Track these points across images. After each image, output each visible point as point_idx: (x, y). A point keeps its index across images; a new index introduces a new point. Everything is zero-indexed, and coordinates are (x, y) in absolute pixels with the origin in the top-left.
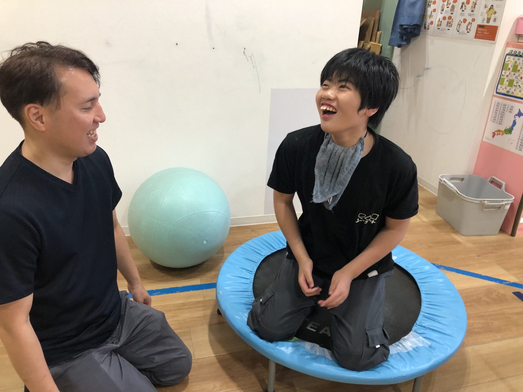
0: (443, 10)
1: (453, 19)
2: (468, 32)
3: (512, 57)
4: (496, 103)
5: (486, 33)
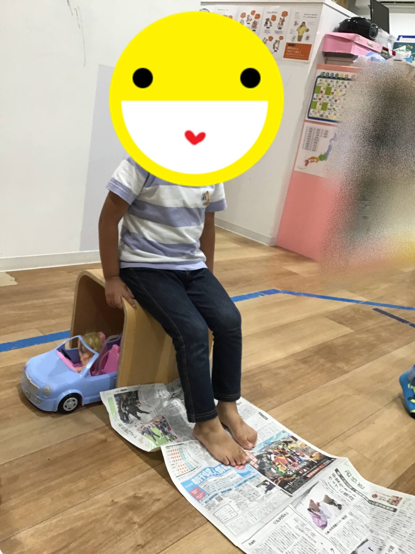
3: (324, 80)
4: (309, 128)
5: (297, 52)
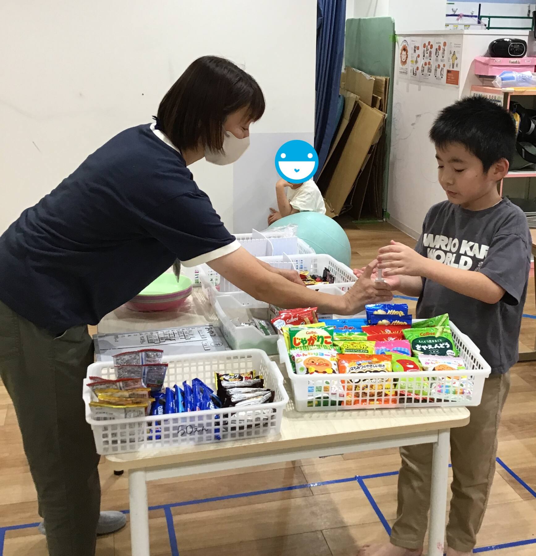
0: (424, 56)
1: (431, 65)
2: (442, 77)
5: (453, 78)
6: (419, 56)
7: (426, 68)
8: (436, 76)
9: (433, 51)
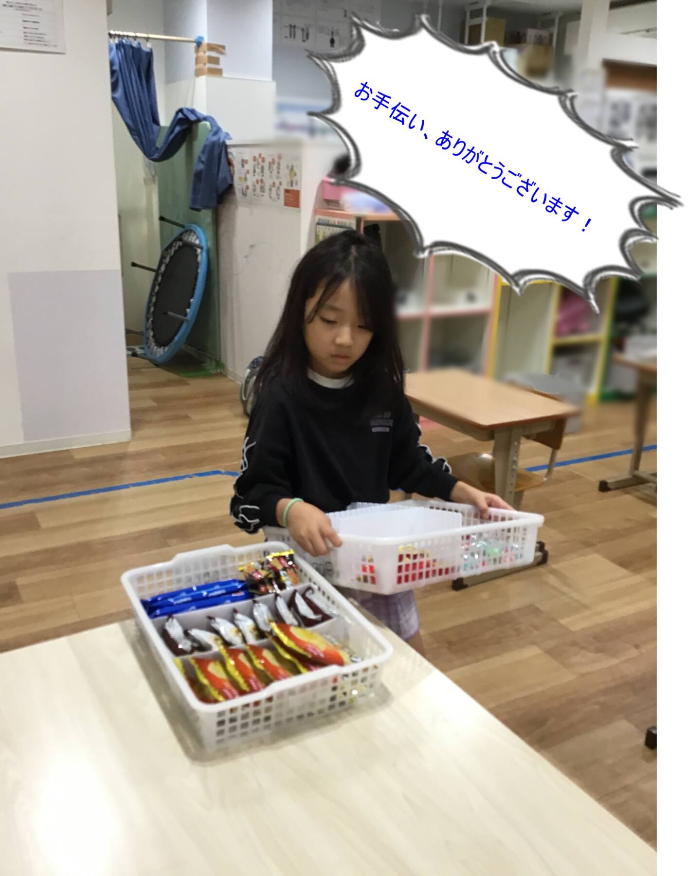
0: (254, 171)
1: (265, 184)
2: (279, 199)
3: (321, 227)
5: (292, 199)
6: (248, 172)
7: (258, 186)
8: (271, 197)
9: (266, 165)
